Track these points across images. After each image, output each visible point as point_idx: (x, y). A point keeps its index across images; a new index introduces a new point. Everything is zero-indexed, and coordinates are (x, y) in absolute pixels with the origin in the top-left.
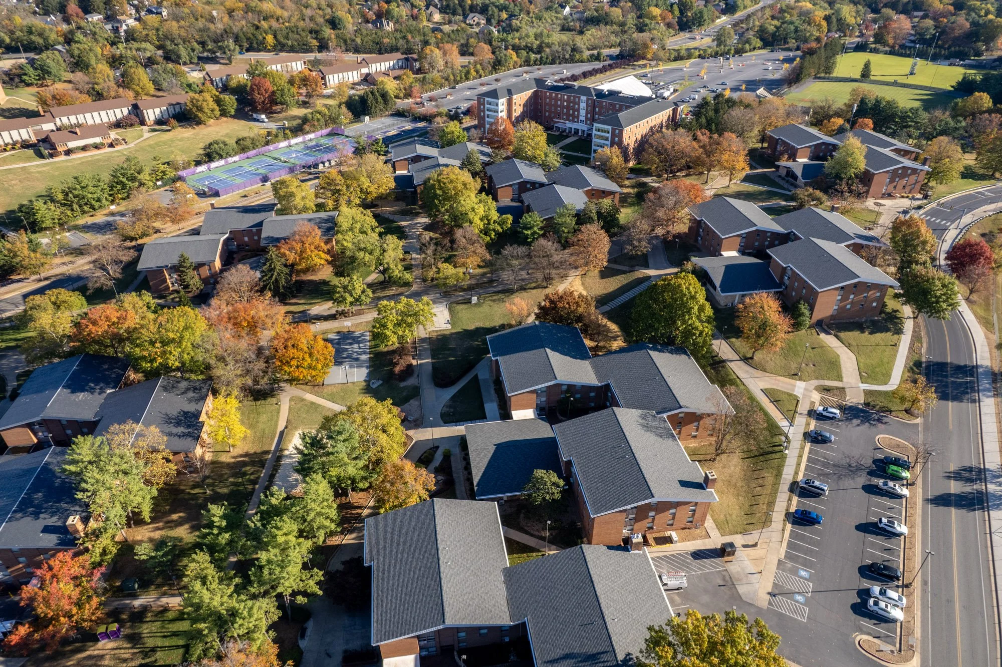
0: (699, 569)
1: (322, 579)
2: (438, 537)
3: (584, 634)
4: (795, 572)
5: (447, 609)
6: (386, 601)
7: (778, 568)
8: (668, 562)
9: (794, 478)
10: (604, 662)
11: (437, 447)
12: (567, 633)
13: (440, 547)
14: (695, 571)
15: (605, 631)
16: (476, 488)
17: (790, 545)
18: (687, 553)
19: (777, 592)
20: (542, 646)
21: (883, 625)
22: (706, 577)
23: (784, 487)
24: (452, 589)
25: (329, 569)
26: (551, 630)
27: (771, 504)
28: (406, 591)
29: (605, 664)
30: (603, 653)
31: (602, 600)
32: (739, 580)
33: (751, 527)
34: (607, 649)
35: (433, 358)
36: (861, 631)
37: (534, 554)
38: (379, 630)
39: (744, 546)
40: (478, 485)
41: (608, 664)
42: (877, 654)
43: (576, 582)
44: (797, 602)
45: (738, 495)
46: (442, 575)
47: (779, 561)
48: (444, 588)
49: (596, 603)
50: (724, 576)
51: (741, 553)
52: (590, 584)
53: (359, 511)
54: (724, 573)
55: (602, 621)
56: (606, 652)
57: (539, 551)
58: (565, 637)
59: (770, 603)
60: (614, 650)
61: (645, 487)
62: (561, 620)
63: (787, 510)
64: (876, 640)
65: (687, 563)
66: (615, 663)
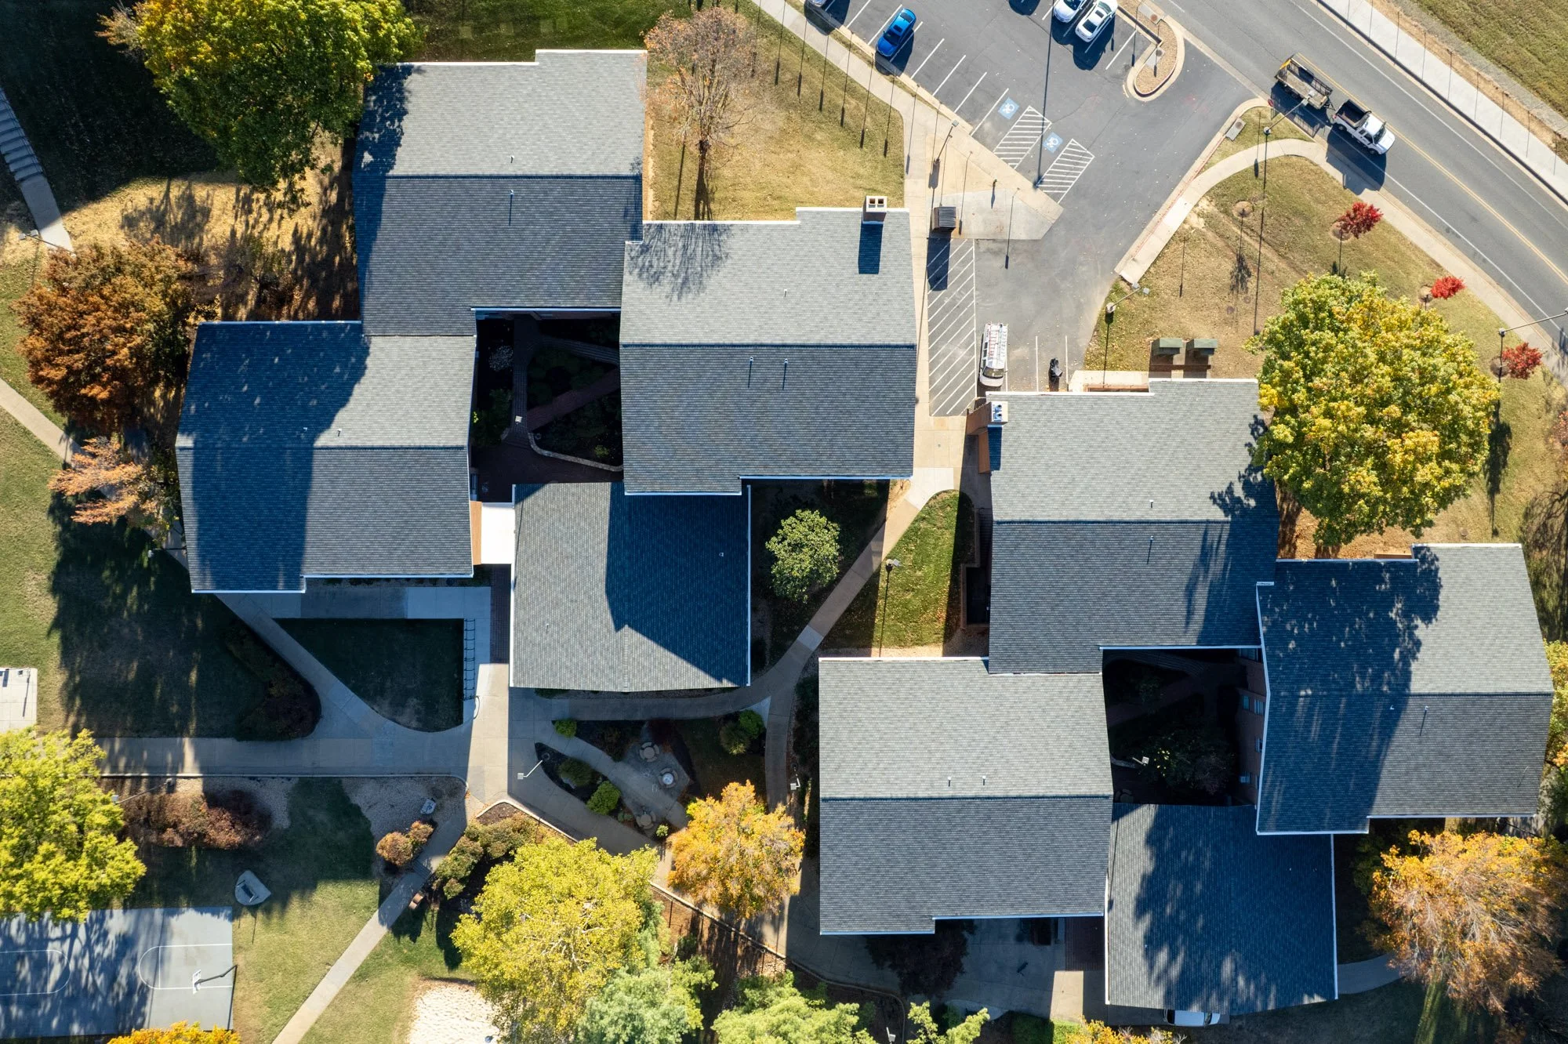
0: (967, 288)
1: (927, 1004)
2: (921, 795)
3: (1164, 562)
4: (1003, 124)
5: (1083, 790)
6: (1030, 892)
7: (991, 148)
8: (945, 339)
9: (797, 7)
10: (1219, 542)
11: (541, 749)
12: (1152, 587)
13: (948, 792)
14: (971, 297)
15: (1171, 526)
16: (726, 684)
17: (948, 98)
18: (930, 298)
19: (1035, 175)
20: (1158, 631)
21: (1116, 36)
22: (986, 284)
23: (813, 37)
24: (1042, 776)
25: (897, 990)
26: (1137, 610)
27: (849, 87)
28: (1021, 857)
29: (1224, 541)
30: (1205, 539)
31: (1116, 516)
32: (1001, 228)
33: (892, 150)
34: (1202, 532)
35: (181, 732)
36: (1120, 78)
37: (882, 584)
38: (1080, 905)
39: (933, 182)
40: (719, 679)
41: (1225, 537)
42: (1160, 78)
43: (1066, 550)
44: (1059, 150)
45: (809, 137)
46: (1013, 794)
47: (974, 137)
48: (1041, 792)
49: (1118, 526)
50: (988, 250)
51: (947, 196)
52: (1078, 526)
53: (705, 926)
54: (982, 248)
55: (1153, 527)
56: (1206, 533)
57: (877, 574)
58: (1158, 592)
59: (1055, 197)
60: (1208, 522)
61: (883, 354)
62: (1125, 592)
63: (870, 63)
64: (1139, 64)
65: (951, 304)
66: (1227, 527)
